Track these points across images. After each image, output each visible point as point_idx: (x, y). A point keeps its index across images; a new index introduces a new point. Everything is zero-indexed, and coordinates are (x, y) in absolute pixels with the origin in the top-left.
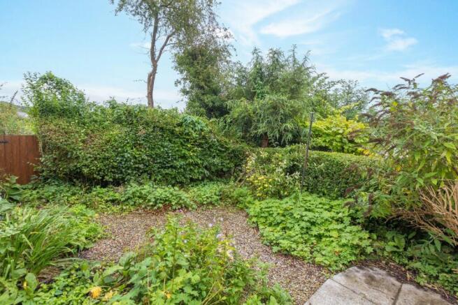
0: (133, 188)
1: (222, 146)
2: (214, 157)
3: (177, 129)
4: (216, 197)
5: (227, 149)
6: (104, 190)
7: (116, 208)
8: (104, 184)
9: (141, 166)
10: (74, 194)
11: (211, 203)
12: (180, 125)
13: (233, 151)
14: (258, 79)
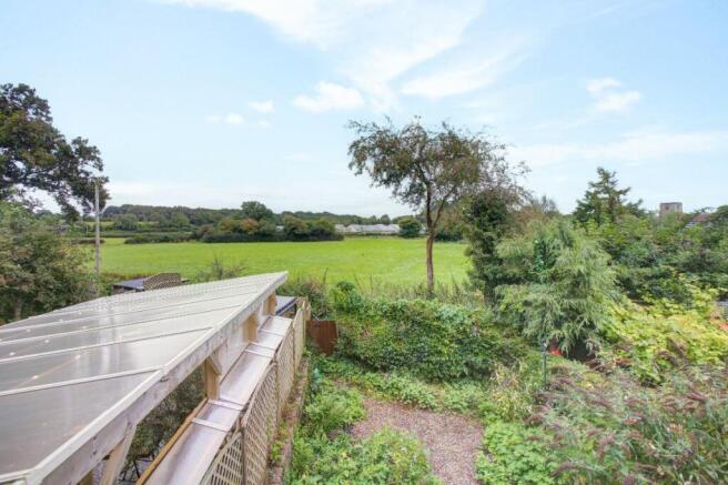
0: (392, 378)
1: (486, 342)
2: (477, 354)
3: (435, 323)
4: (465, 404)
5: (492, 346)
6: (374, 375)
7: (379, 394)
8: (375, 370)
9: (402, 358)
10: (356, 373)
11: (457, 410)
12: (438, 318)
13: (501, 349)
14: (539, 256)
